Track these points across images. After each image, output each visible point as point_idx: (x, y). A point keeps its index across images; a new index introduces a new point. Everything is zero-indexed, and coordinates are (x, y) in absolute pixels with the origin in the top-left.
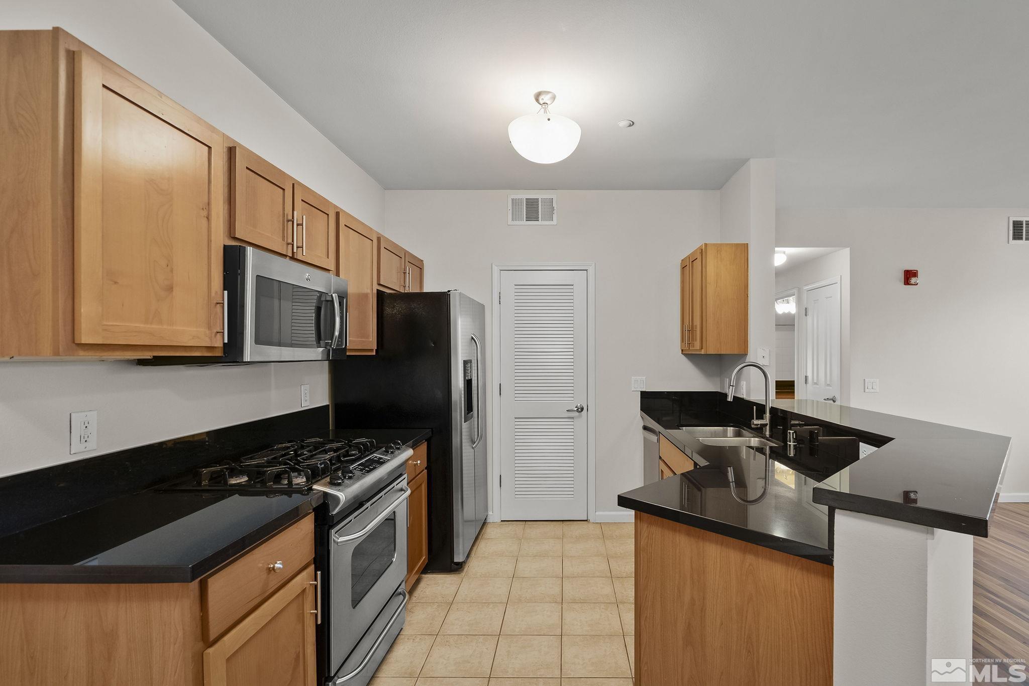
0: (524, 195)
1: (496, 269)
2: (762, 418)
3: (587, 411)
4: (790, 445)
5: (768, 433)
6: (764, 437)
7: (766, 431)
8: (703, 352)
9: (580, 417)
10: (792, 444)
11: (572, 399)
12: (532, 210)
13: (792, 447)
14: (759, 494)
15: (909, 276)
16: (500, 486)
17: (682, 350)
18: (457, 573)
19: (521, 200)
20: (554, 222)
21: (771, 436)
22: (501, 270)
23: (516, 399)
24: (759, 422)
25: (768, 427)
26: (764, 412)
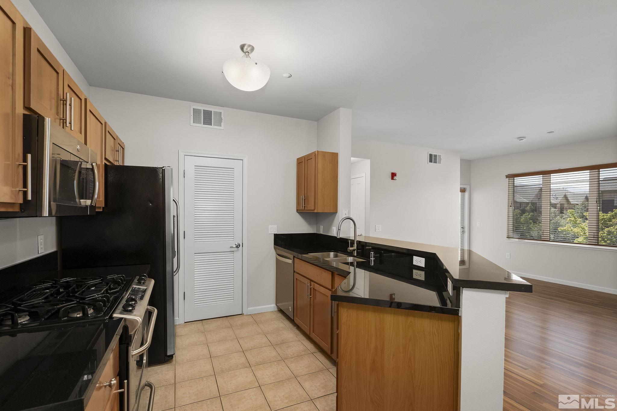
0: (202, 107)
1: (182, 155)
2: (353, 247)
3: (242, 247)
4: (372, 260)
5: (355, 254)
6: (354, 256)
7: (354, 253)
8: (315, 211)
9: (238, 251)
10: (373, 259)
11: (233, 240)
12: (208, 118)
13: (373, 261)
14: (351, 287)
15: (393, 175)
16: (184, 299)
17: (297, 210)
18: (169, 362)
19: (200, 110)
20: (222, 127)
21: (357, 255)
22: (185, 155)
23: (195, 241)
24: (351, 249)
25: (356, 251)
26: (354, 244)
